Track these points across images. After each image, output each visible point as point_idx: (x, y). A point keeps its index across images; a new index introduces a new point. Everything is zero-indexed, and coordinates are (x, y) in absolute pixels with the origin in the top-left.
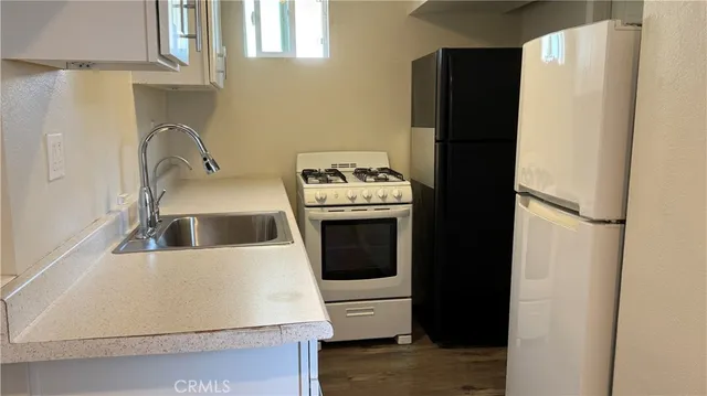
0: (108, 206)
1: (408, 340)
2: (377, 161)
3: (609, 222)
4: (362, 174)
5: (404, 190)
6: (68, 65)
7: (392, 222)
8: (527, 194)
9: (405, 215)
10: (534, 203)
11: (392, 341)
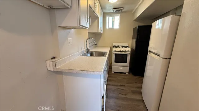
0: (81, 49)
1: (128, 73)
2: (125, 45)
3: (167, 58)
4: (123, 47)
5: (129, 49)
6: (73, 28)
7: (127, 55)
8: (150, 52)
9: (129, 54)
10: (151, 53)
11: (125, 73)
